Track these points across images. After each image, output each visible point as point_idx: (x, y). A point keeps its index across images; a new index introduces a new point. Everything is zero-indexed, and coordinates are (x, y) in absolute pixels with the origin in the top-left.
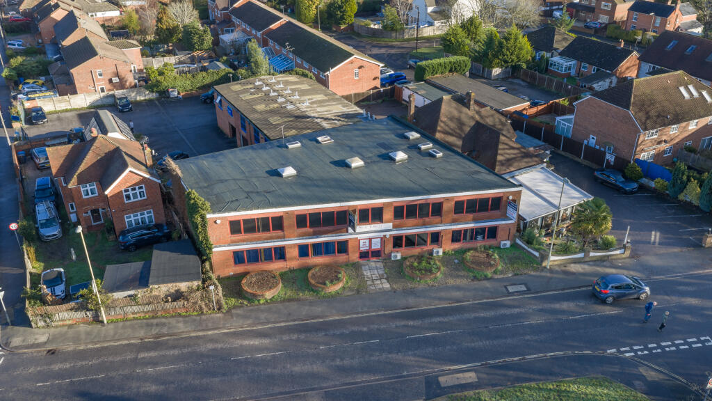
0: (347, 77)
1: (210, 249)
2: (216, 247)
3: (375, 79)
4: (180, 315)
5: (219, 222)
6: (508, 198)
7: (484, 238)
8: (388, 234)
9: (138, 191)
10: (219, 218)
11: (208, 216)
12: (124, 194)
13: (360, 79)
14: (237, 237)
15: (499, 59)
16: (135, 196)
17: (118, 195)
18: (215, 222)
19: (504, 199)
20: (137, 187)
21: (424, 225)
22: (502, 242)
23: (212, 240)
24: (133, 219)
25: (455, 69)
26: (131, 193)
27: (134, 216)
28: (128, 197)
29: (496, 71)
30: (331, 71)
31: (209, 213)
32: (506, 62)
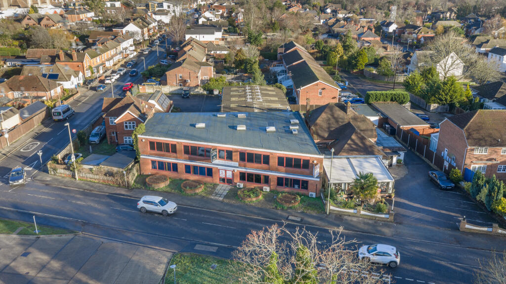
0: (313, 94)
1: (139, 156)
2: (142, 155)
3: (334, 98)
4: (110, 185)
5: (144, 140)
6: (313, 162)
7: (299, 187)
8: (236, 170)
9: (132, 125)
10: (144, 138)
11: (139, 136)
12: (125, 125)
13: (322, 97)
14: (153, 152)
15: (435, 97)
16: (130, 126)
17: (121, 124)
18: (142, 140)
19: (311, 162)
20: (131, 122)
21: (258, 168)
22: (310, 193)
23: (140, 150)
24: (128, 140)
25: (395, 99)
26: (128, 124)
27: (129, 138)
28: (126, 126)
29: (434, 106)
30: (302, 88)
31: (139, 134)
32: (441, 100)
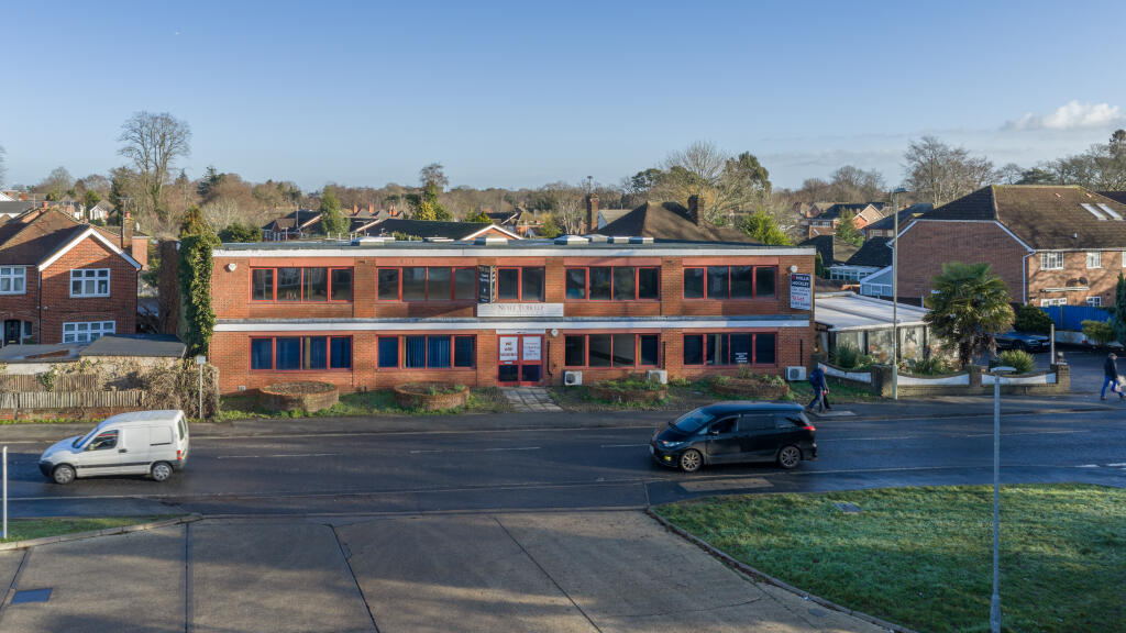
2: (221, 322)
5: (233, 267)
6: (789, 270)
7: (749, 358)
9: (96, 279)
10: (235, 260)
11: (216, 253)
12: (72, 279)
14: (263, 305)
16: (90, 284)
17: (57, 279)
18: (227, 268)
19: (782, 271)
20: (97, 271)
21: (626, 314)
22: (790, 368)
24: (77, 332)
26: (84, 279)
27: (81, 327)
28: (77, 286)
31: (217, 248)
